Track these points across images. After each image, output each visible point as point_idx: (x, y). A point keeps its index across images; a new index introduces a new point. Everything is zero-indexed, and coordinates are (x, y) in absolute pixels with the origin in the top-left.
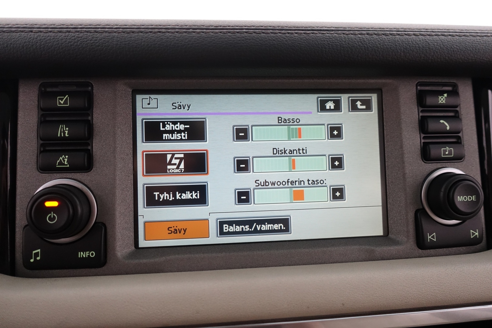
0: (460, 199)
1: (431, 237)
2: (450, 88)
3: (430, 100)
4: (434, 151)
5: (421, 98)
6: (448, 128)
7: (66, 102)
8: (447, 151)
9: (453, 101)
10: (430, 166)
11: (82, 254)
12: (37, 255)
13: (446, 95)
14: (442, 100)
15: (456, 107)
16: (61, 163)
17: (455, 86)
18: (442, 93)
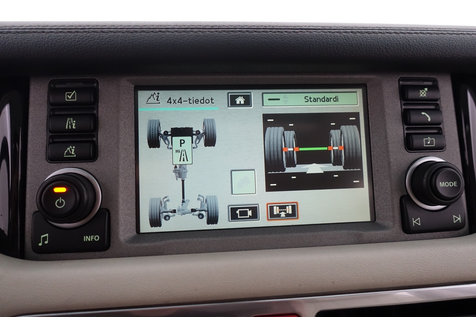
0: (442, 185)
1: (416, 222)
2: (430, 83)
3: (411, 95)
4: (416, 142)
5: (403, 92)
6: (429, 120)
7: (73, 97)
8: (429, 141)
9: (433, 95)
10: (413, 155)
11: (87, 238)
12: (45, 239)
13: (426, 89)
14: (423, 93)
15: (437, 100)
16: (68, 153)
17: (435, 81)
18: (423, 87)
